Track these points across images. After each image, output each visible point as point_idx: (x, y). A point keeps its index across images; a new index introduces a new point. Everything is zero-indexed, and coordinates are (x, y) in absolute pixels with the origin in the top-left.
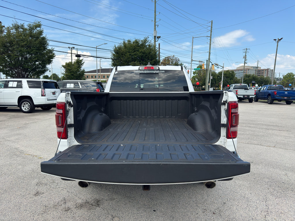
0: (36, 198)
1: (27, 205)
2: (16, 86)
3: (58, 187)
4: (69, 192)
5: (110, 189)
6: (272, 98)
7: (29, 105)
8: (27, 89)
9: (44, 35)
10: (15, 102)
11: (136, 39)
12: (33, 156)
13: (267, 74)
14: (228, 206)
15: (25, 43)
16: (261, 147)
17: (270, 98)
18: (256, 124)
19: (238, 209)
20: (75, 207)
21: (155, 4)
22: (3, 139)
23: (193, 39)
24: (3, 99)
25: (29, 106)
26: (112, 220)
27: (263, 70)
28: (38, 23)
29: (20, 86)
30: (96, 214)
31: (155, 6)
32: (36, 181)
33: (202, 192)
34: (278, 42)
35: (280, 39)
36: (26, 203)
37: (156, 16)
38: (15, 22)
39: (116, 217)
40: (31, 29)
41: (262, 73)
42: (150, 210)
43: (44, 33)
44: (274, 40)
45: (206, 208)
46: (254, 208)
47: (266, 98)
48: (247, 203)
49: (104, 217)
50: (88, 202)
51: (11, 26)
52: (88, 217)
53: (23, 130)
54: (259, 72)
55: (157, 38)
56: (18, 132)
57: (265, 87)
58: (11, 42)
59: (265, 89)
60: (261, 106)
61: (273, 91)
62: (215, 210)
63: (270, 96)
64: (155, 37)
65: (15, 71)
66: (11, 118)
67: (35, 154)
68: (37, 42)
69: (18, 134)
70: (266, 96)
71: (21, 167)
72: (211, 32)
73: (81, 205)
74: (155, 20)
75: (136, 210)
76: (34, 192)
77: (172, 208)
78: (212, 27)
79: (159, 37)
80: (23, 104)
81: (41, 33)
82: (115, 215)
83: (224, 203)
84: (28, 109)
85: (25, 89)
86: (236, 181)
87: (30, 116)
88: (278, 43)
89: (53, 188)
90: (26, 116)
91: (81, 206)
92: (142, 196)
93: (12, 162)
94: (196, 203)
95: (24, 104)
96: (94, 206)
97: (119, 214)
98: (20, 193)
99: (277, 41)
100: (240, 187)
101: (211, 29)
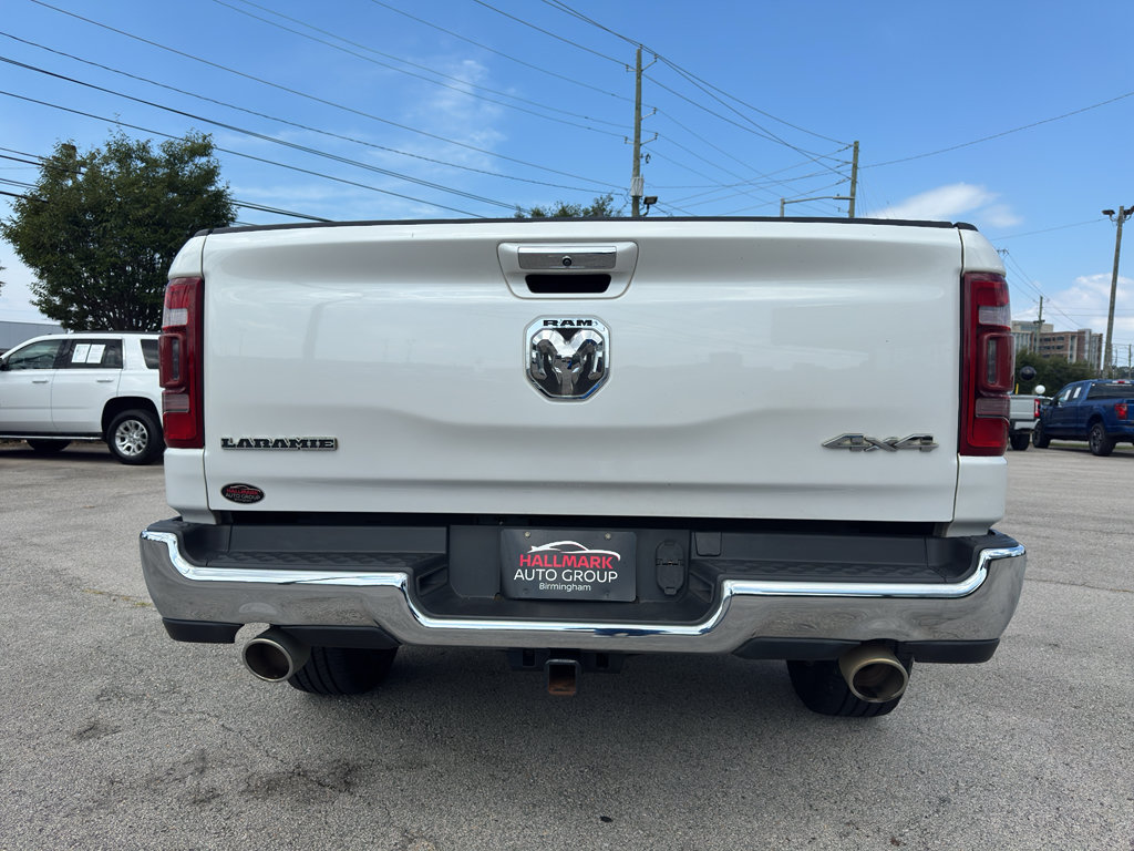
0: (79, 748)
1: (32, 772)
2: (99, 361)
3: (185, 709)
4: (230, 730)
5: (412, 724)
6: (1106, 430)
7: (145, 431)
8: (142, 372)
9: (220, 184)
10: (93, 419)
11: (565, 204)
12: (113, 598)
13: (1080, 349)
14: (964, 815)
15: (147, 211)
16: (1089, 591)
17: (1099, 433)
18: (1052, 516)
19: (1014, 828)
20: (243, 787)
21: (639, 77)
22: (14, 540)
23: (782, 208)
24: (47, 408)
25: (143, 436)
26: (404, 847)
27: (1062, 337)
28: (200, 141)
29: (113, 359)
30: (330, 820)
31: (639, 85)
32: (101, 682)
33: (833, 751)
34: (1120, 221)
35: (1128, 208)
36: (29, 767)
37: (642, 122)
38: (118, 137)
39: (423, 837)
40: (176, 158)
41: (1059, 348)
42: (584, 817)
43: (220, 177)
44: (1106, 212)
45: (855, 817)
46: (1095, 828)
47: (1084, 433)
48: (1055, 803)
49: (366, 836)
50: (305, 772)
51: (104, 151)
52: (292, 831)
53: (103, 515)
54: (1048, 344)
55: (645, 203)
56: (80, 520)
57: (1079, 389)
58: (97, 208)
59: (1076, 396)
60: (1065, 460)
61: (1110, 403)
62: (900, 826)
63: (1098, 422)
64: (636, 199)
65: (108, 317)
66: (70, 478)
67: (124, 591)
68: (193, 208)
69: (76, 527)
70: (1084, 426)
71: (52, 632)
72: (854, 183)
73: (269, 782)
74: (638, 136)
75: (520, 813)
76: (81, 722)
77: (691, 811)
78: (855, 167)
79: (651, 198)
80: (121, 428)
81: (210, 175)
82: (419, 829)
83: (943, 800)
84: (139, 447)
85: (131, 372)
86: (990, 714)
87: (141, 472)
88: (1120, 226)
89: (165, 712)
90: (128, 473)
91: (271, 786)
92: (553, 757)
93: (25, 615)
94: (806, 796)
95: (127, 429)
96: (327, 789)
97: (440, 827)
98: (18, 724)
99: (1115, 216)
100: (1012, 736)
101: (855, 174)
